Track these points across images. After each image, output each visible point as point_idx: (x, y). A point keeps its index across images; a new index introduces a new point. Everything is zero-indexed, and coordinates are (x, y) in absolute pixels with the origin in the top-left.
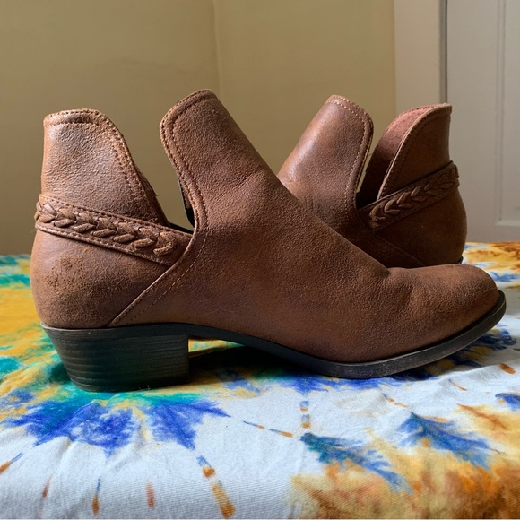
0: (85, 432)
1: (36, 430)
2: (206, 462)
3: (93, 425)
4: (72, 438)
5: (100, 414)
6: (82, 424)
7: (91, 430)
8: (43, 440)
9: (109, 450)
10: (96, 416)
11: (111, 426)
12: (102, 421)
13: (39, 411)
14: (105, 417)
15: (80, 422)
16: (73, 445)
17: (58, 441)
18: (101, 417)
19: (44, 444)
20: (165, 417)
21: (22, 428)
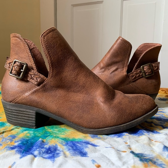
0: (40, 153)
1: (20, 152)
2: (96, 162)
3: (42, 150)
4: (35, 156)
5: (44, 145)
6: (38, 149)
7: (42, 152)
8: (23, 156)
9: (52, 160)
10: (43, 146)
11: (50, 150)
12: (46, 148)
13: (20, 143)
14: (47, 146)
15: (37, 149)
16: (36, 159)
17: (29, 157)
18: (45, 146)
19: (24, 158)
20: (72, 147)
21: (14, 151)
